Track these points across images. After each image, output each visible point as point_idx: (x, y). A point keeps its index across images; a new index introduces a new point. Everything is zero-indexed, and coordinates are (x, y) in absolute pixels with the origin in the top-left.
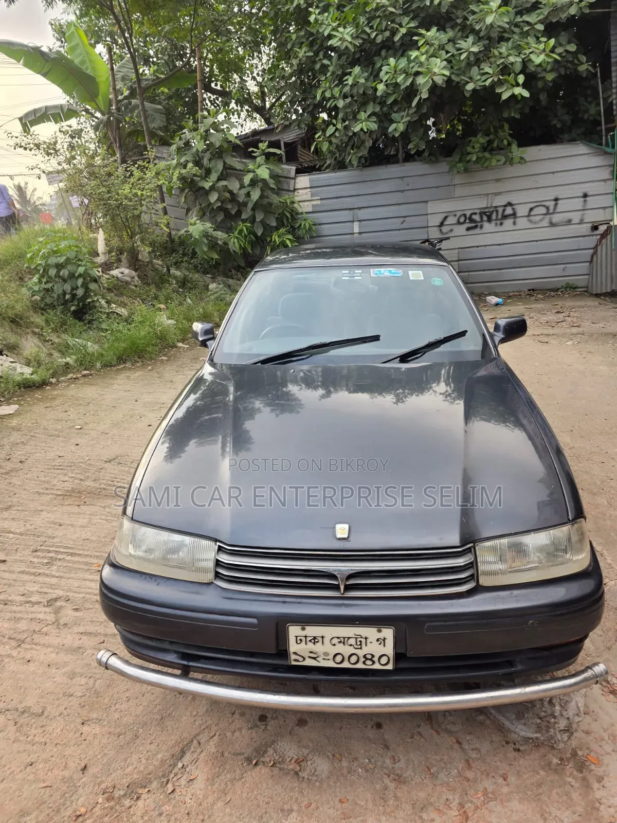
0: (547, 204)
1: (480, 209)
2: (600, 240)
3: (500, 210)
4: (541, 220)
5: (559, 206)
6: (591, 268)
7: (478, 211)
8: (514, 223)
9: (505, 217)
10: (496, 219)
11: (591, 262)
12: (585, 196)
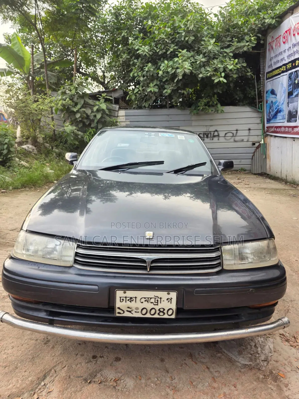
0: (233, 132)
1: (203, 132)
2: (256, 150)
3: (212, 133)
4: (230, 139)
5: (238, 133)
6: (252, 162)
7: (202, 133)
8: (218, 139)
9: (214, 136)
10: (211, 137)
11: (252, 159)
12: (249, 130)
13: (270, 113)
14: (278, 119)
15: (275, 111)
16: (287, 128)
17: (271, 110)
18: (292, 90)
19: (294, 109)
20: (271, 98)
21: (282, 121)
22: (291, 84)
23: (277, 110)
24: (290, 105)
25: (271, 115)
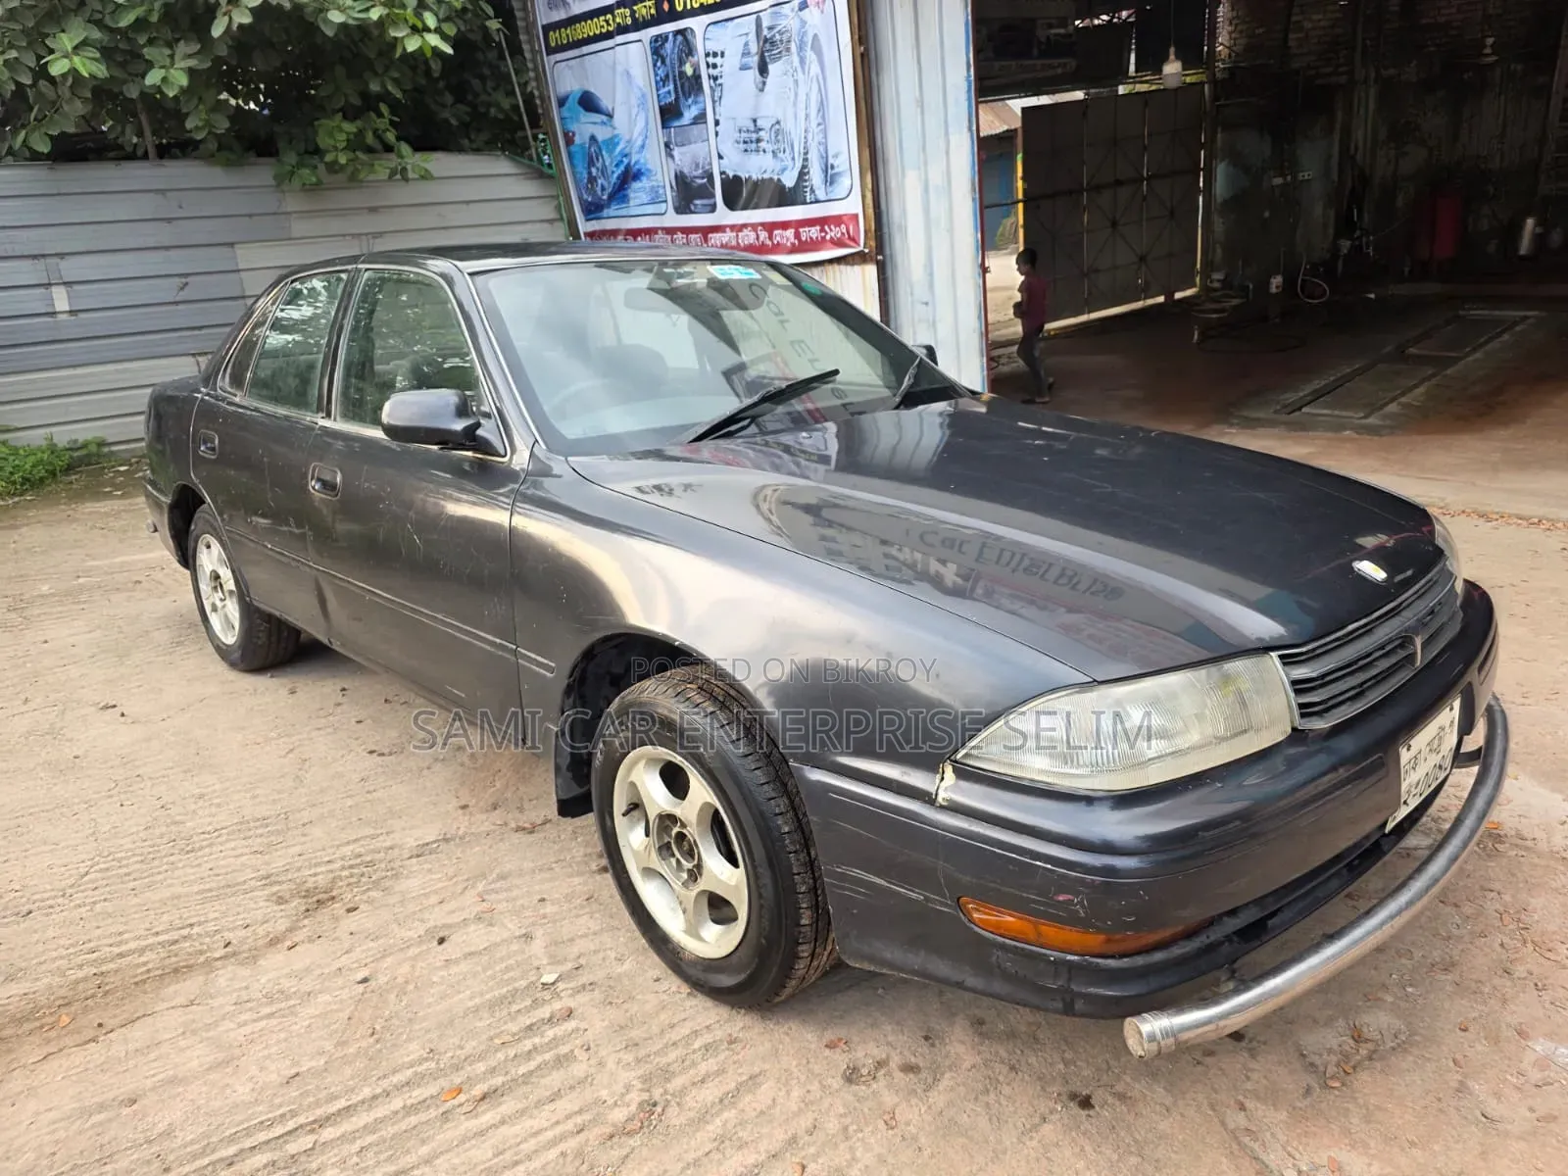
13: (592, 180)
14: (632, 203)
15: (615, 175)
16: (680, 235)
17: (594, 170)
18: (677, 99)
19: (697, 165)
20: (586, 127)
21: (650, 209)
22: (667, 76)
23: (622, 168)
24: (676, 152)
25: (599, 189)
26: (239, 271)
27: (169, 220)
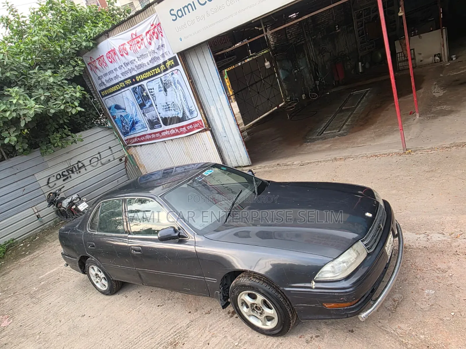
0: (96, 156)
1: (65, 169)
2: (125, 163)
3: (76, 166)
4: (97, 164)
5: (101, 156)
6: (128, 177)
7: (65, 170)
8: (86, 170)
9: (80, 168)
10: (76, 171)
11: (127, 174)
12: (110, 148)
13: (124, 126)
14: (137, 130)
15: (130, 124)
16: (153, 135)
17: (124, 124)
18: (143, 102)
19: (153, 117)
20: (118, 113)
21: (142, 130)
22: (139, 97)
23: (132, 122)
24: (146, 115)
25: (126, 128)
26: (37, 181)
27: (15, 174)
